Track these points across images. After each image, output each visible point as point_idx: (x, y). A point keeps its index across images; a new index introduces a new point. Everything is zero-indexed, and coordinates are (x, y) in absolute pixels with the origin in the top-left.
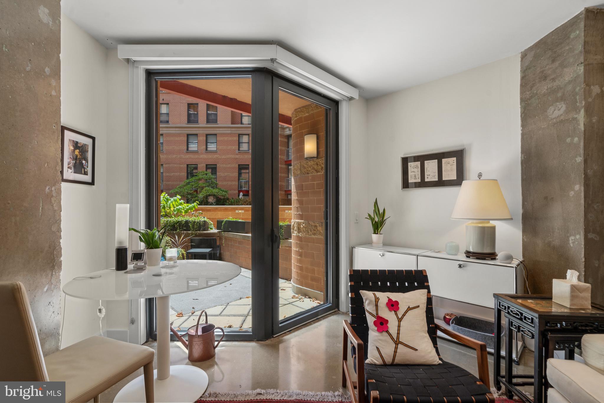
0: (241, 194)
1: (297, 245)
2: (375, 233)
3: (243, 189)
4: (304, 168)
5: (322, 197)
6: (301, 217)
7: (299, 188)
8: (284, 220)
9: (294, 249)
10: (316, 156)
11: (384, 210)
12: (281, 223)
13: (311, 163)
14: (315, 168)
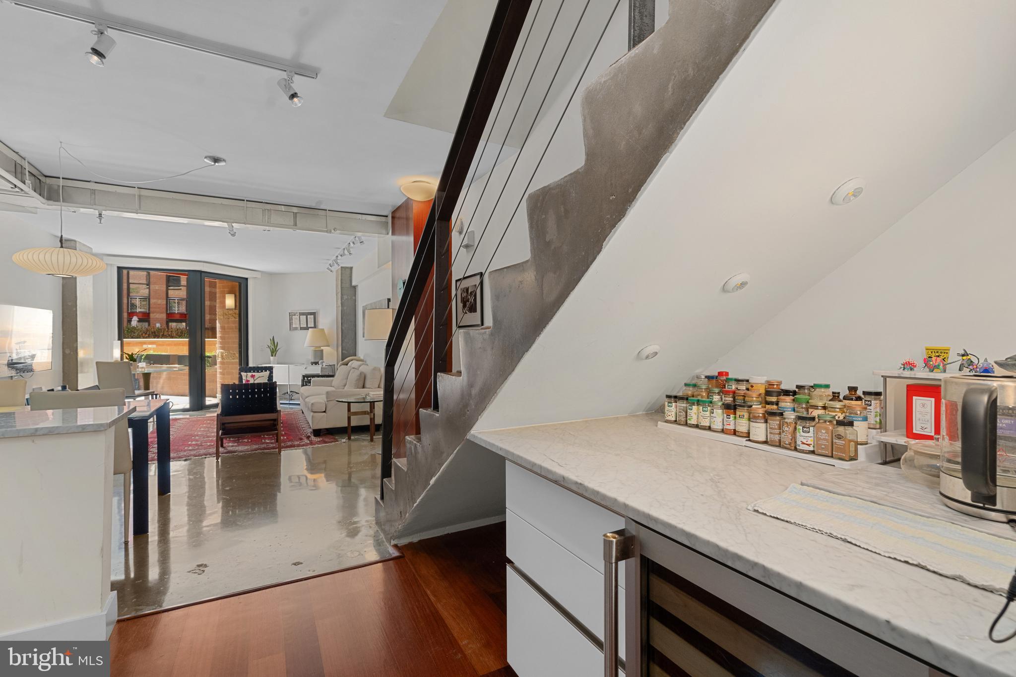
0: (134, 319)
1: (220, 368)
2: (272, 356)
3: (138, 310)
4: (226, 315)
5: (237, 335)
6: (222, 348)
7: (222, 328)
8: (210, 351)
9: (219, 371)
10: (234, 308)
11: (277, 343)
12: (207, 354)
13: (230, 312)
14: (233, 316)
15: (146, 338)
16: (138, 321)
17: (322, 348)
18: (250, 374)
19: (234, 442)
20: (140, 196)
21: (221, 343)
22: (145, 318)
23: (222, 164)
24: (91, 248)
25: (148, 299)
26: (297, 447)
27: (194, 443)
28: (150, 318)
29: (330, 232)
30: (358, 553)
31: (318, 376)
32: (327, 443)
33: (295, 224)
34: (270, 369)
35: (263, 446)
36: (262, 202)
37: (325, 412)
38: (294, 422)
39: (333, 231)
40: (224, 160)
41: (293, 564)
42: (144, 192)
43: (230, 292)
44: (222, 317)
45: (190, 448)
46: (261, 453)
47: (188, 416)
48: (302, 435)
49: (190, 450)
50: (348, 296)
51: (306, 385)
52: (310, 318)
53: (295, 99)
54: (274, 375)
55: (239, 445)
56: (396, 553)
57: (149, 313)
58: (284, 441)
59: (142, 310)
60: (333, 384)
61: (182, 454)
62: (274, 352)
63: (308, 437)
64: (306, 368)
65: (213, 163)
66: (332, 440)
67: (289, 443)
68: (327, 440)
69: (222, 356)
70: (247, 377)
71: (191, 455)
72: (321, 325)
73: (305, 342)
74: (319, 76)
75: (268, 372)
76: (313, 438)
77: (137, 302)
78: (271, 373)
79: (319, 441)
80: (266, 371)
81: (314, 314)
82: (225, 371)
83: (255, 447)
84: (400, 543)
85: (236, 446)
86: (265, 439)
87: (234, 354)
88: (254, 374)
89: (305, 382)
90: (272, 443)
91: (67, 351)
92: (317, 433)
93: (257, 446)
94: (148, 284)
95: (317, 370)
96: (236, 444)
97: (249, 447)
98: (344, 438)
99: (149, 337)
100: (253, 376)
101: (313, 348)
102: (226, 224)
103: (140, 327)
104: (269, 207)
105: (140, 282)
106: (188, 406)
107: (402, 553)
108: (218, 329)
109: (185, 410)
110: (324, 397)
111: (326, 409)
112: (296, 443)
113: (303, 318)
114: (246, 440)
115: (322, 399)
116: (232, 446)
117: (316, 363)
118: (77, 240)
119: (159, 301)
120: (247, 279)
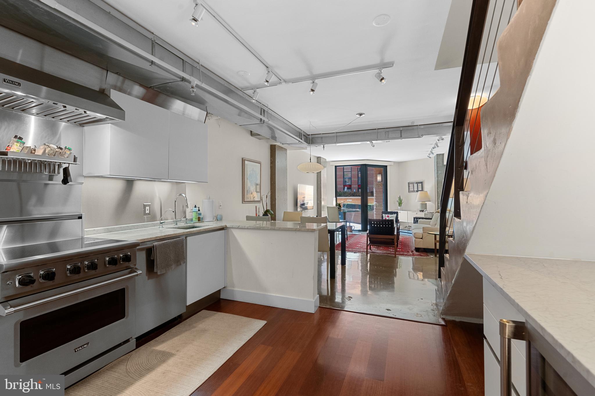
0: (345, 188)
1: (375, 211)
2: (399, 206)
3: (347, 184)
4: (378, 185)
6: (376, 202)
7: (376, 191)
8: (371, 203)
9: (375, 213)
10: (381, 181)
11: (402, 199)
12: (369, 204)
13: (380, 183)
14: (381, 185)
15: (350, 197)
16: (347, 189)
17: (426, 202)
18: (387, 215)
19: (376, 248)
20: (337, 136)
21: (376, 199)
22: (350, 187)
23: (364, 115)
24: (326, 159)
25: (350, 178)
26: (405, 255)
27: (359, 246)
28: (351, 187)
29: (420, 137)
30: (420, 316)
31: (423, 218)
32: (421, 256)
33: (401, 136)
34: (397, 213)
35: (389, 252)
36: (385, 128)
37: (422, 238)
38: (408, 243)
39: (421, 137)
40: (364, 114)
41: (387, 309)
42: (338, 134)
43: (379, 174)
44: (376, 186)
45: (358, 248)
46: (387, 255)
47: (361, 234)
48: (409, 250)
49: (357, 249)
50: (441, 171)
51: (416, 223)
52: (419, 185)
53: (383, 81)
54: (399, 216)
55: (377, 250)
56: (443, 323)
57: (351, 185)
58: (399, 251)
59: (349, 184)
60: (431, 223)
61: (354, 250)
62: (400, 204)
63: (412, 251)
64: (417, 214)
65: (359, 116)
66: (426, 255)
67: (402, 253)
68: (422, 254)
69: (376, 206)
70: (385, 217)
71: (357, 251)
72: (425, 189)
73: (416, 198)
74: (394, 65)
75: (396, 215)
76: (415, 252)
77: (347, 180)
78: (397, 215)
79: (418, 255)
80: (395, 214)
81: (422, 183)
82: (377, 213)
83: (385, 252)
84: (446, 318)
85: (376, 250)
86: (390, 249)
87: (381, 205)
88: (388, 215)
89: (415, 221)
90: (393, 251)
91: (318, 202)
92: (417, 250)
93: (386, 252)
94: (351, 172)
95: (422, 215)
96: (377, 249)
97: (382, 252)
98: (432, 255)
99: (351, 196)
100: (388, 216)
101: (421, 202)
102: (369, 142)
103: (347, 191)
104: (388, 130)
105: (348, 171)
106: (360, 229)
107: (446, 324)
108: (374, 192)
109: (359, 231)
110: (422, 230)
111: (422, 237)
112: (405, 253)
113: (415, 185)
114: (381, 248)
115: (421, 231)
116: (375, 250)
117: (423, 211)
118: (321, 156)
119: (355, 179)
120: (386, 166)
